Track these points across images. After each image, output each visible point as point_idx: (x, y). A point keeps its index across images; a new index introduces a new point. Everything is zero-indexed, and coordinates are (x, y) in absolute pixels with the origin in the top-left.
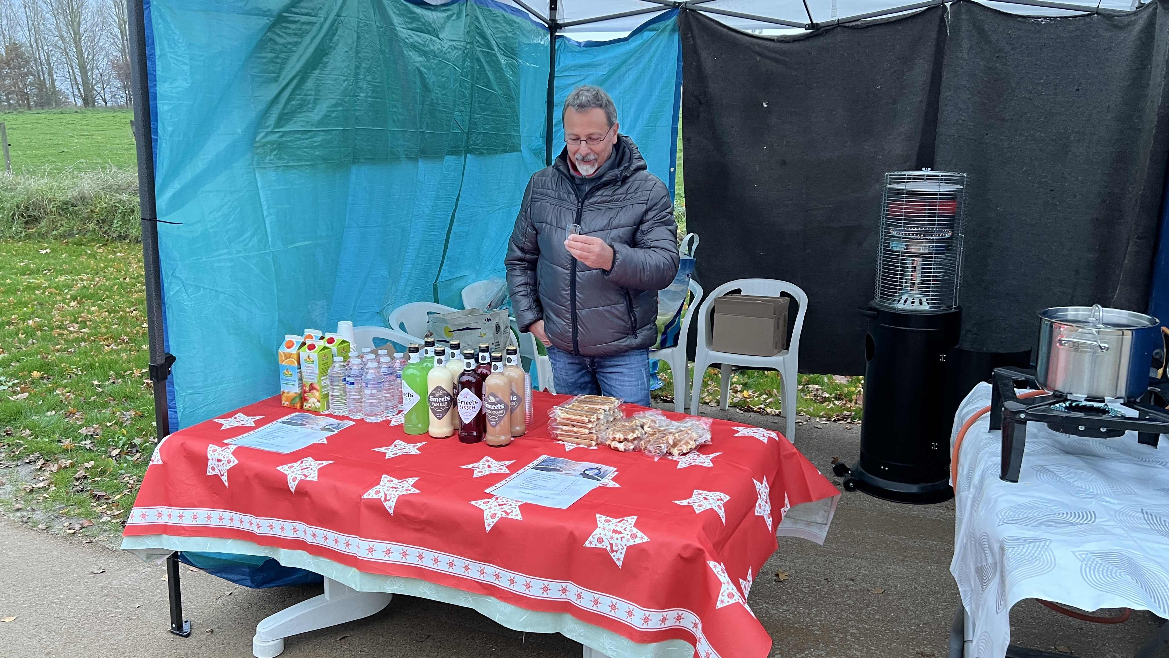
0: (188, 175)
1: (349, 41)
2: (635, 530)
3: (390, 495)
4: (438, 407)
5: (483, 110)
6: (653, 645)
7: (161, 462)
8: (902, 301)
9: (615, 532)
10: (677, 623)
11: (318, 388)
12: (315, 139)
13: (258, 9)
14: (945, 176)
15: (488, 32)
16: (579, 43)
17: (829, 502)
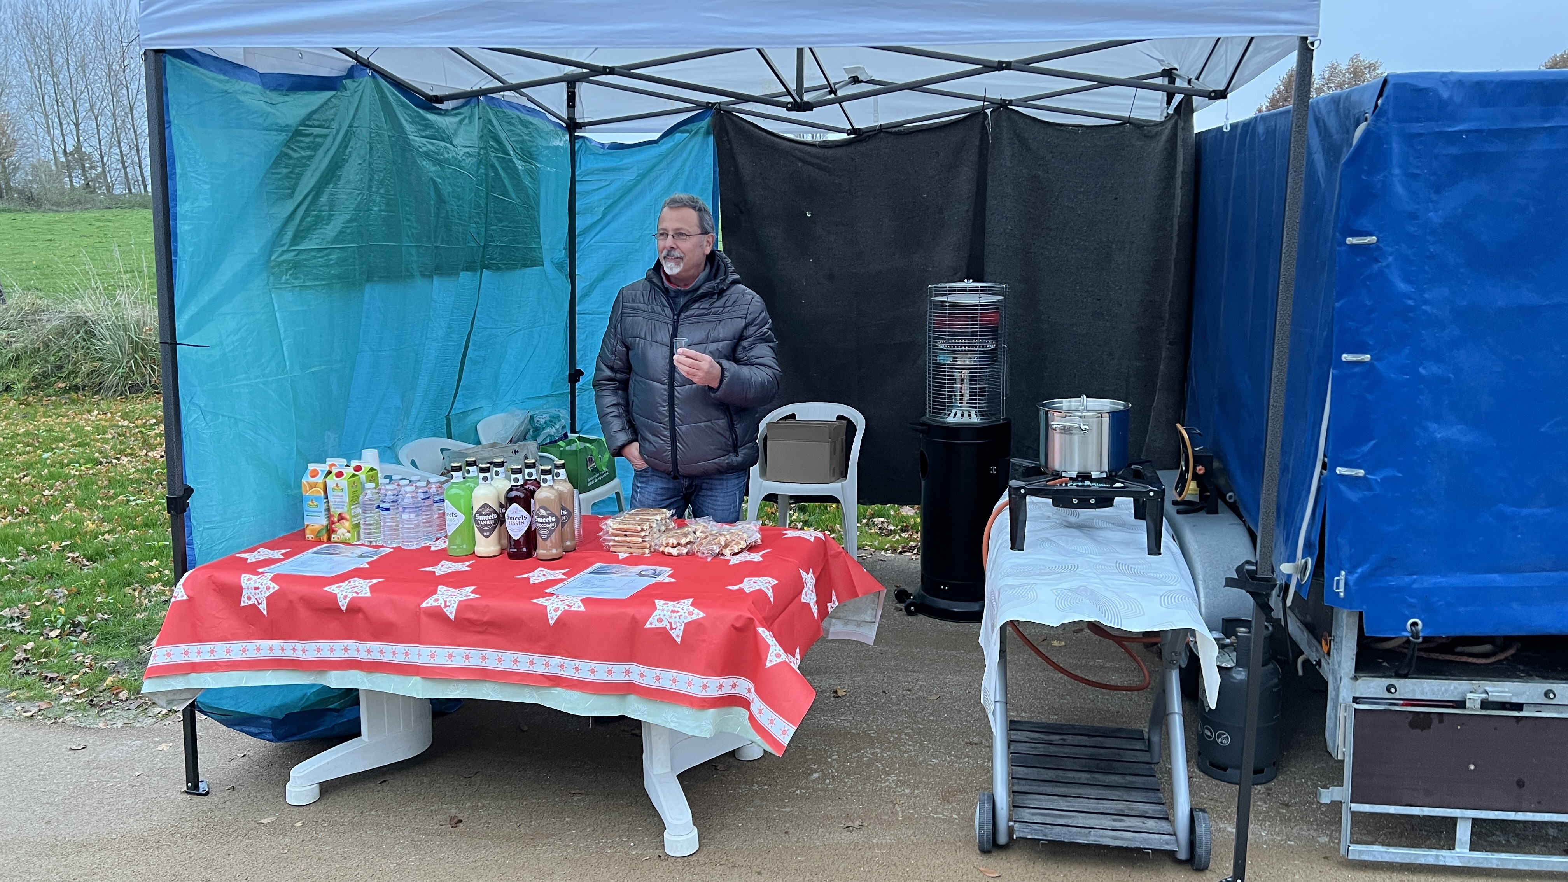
0: (204, 297)
1: (362, 152)
2: (692, 609)
3: (450, 601)
4: (485, 525)
5: (501, 221)
6: (712, 710)
7: (185, 598)
8: (952, 415)
9: (673, 611)
10: (733, 691)
11: (348, 517)
12: (330, 257)
13: (277, 124)
14: (989, 287)
15: (503, 136)
16: (603, 145)
17: (876, 600)
